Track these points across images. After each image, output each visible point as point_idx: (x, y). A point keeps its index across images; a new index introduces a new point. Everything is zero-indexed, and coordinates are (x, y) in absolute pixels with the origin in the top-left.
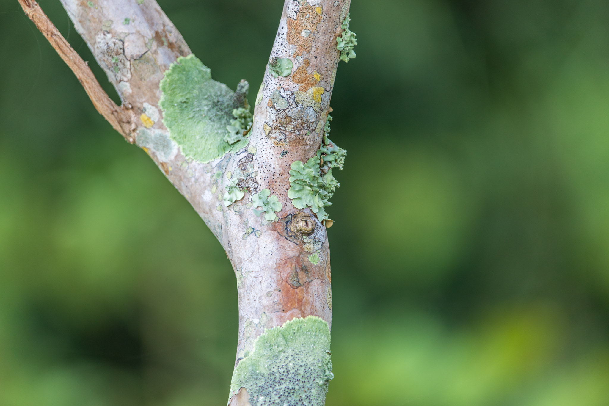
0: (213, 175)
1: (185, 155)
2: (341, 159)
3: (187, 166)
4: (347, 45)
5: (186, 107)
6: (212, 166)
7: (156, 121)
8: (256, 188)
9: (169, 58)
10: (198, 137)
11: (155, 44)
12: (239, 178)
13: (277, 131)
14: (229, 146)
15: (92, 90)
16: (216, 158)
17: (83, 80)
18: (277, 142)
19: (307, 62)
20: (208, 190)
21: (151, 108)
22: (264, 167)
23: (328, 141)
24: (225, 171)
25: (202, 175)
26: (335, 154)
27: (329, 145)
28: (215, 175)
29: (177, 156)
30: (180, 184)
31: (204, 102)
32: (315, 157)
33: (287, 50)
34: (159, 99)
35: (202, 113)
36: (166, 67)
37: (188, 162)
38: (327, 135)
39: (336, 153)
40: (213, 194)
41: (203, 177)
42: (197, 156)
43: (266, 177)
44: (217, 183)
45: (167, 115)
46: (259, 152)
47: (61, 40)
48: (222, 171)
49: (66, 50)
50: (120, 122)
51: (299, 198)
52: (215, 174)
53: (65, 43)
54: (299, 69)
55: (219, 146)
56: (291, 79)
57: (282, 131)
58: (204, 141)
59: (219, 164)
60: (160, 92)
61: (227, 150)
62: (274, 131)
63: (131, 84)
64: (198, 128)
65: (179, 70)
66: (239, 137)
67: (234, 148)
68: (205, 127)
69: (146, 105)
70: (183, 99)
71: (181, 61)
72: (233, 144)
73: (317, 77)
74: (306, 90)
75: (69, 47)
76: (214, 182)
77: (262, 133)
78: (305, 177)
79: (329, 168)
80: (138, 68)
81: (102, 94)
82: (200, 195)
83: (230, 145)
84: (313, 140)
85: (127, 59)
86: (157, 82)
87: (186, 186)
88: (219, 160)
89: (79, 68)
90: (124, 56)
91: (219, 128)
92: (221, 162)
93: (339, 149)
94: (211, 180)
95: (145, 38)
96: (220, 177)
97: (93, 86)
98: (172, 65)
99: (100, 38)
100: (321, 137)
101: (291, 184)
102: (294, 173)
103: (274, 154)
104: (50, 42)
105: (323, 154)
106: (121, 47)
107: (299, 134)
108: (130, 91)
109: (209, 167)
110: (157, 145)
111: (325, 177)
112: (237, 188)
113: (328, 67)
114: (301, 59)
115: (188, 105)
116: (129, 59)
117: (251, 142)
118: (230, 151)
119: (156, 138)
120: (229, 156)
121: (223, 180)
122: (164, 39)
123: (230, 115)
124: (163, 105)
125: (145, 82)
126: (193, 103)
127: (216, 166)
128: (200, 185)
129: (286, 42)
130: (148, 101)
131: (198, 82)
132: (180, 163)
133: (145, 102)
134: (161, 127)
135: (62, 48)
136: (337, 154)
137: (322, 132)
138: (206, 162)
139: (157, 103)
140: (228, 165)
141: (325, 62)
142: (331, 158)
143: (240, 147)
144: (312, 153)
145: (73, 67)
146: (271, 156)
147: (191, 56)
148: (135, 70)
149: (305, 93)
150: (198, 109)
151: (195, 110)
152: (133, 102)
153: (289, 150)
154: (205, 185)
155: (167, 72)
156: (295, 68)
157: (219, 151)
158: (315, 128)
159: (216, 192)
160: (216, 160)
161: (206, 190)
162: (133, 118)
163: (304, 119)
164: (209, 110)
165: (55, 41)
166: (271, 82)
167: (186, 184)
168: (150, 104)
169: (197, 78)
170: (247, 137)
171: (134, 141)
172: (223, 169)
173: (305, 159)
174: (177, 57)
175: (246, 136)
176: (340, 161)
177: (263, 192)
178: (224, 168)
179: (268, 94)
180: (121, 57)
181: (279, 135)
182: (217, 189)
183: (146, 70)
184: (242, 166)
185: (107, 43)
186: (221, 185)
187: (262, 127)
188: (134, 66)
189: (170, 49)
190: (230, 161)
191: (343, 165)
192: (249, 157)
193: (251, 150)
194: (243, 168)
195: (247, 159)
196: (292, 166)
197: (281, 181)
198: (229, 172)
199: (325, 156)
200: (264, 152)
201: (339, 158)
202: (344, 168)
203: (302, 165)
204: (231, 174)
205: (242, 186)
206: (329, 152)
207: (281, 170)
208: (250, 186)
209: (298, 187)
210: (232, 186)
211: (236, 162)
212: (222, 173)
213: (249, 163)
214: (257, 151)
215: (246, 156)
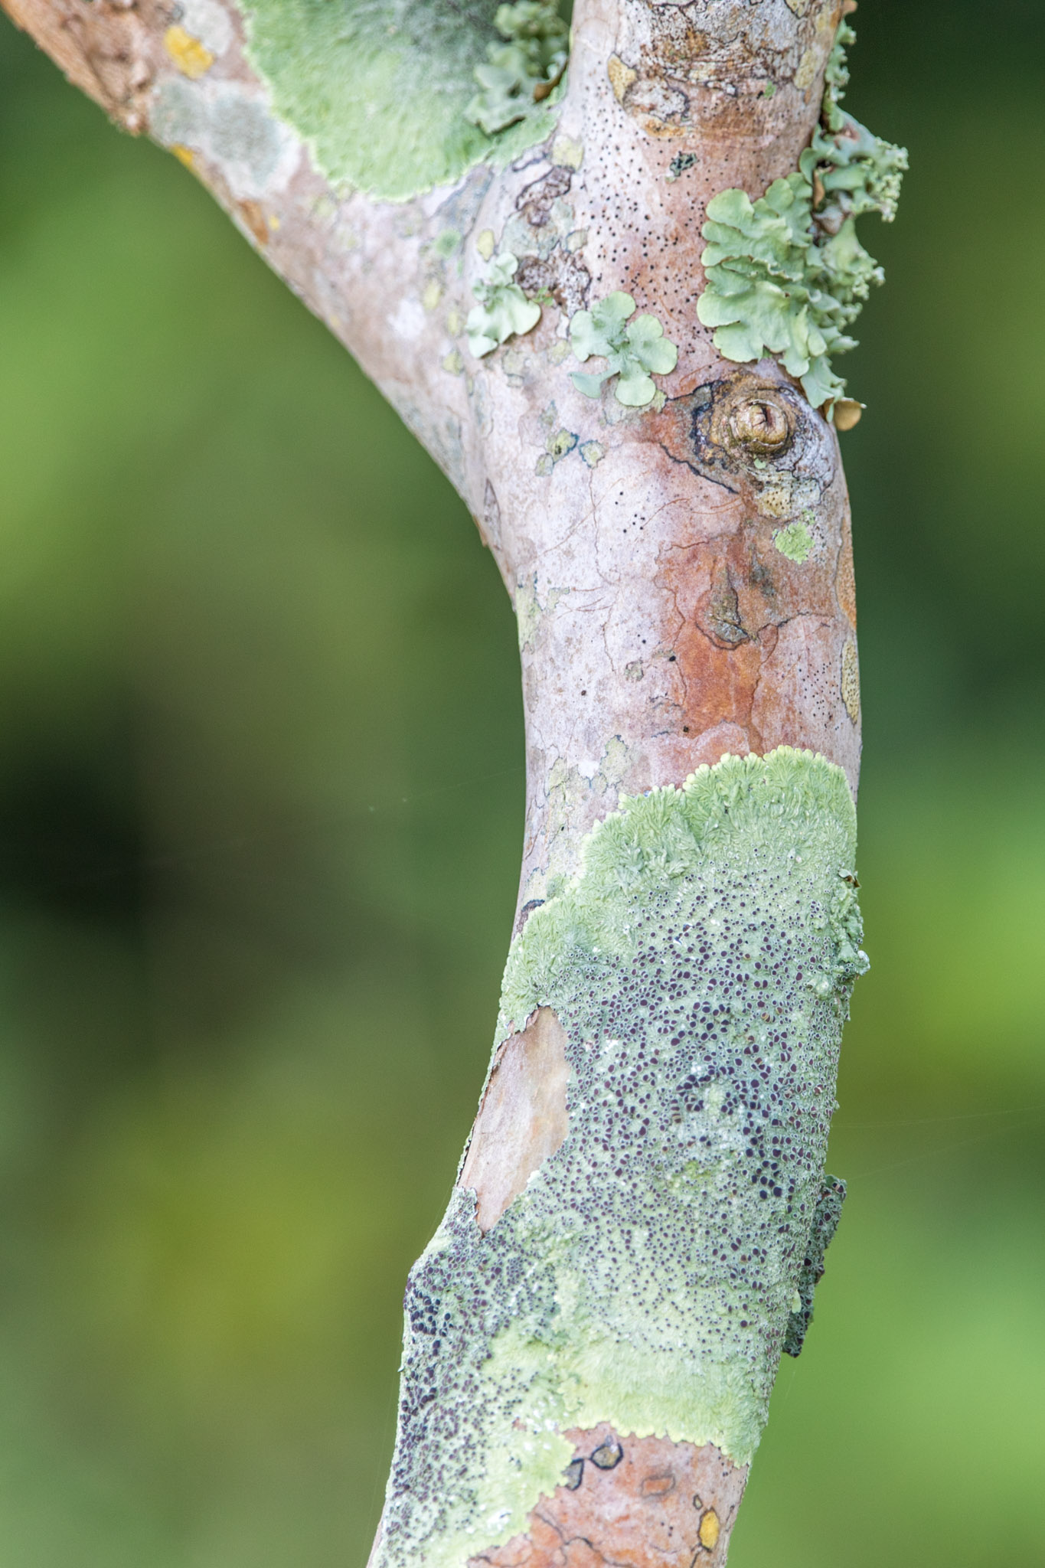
0: (429, 244)
1: (325, 173)
2: (888, 184)
3: (334, 214)
6: (423, 214)
7: (221, 52)
8: (584, 290)
10: (372, 109)
12: (521, 253)
13: (658, 85)
14: (485, 141)
16: (437, 184)
18: (657, 122)
20: (411, 297)
21: (202, 7)
22: (611, 212)
23: (840, 118)
24: (472, 230)
25: (390, 244)
26: (864, 165)
27: (842, 131)
28: (434, 244)
29: (300, 177)
30: (310, 277)
32: (795, 177)
35: (387, 20)
37: (337, 197)
38: (834, 96)
39: (870, 162)
40: (429, 312)
41: (392, 253)
42: (368, 175)
43: (620, 250)
44: (444, 273)
45: (261, 32)
46: (592, 161)
48: (460, 230)
50: (92, 55)
51: (739, 325)
52: (436, 242)
55: (450, 141)
57: (675, 85)
58: (393, 123)
59: (450, 205)
61: (479, 155)
62: (644, 85)
64: (372, 75)
66: (521, 108)
67: (501, 146)
68: (396, 71)
72: (497, 133)
76: (432, 270)
77: (603, 90)
78: (760, 248)
79: (846, 215)
82: (382, 318)
83: (488, 137)
84: (785, 113)
87: (333, 287)
88: (450, 191)
91: (449, 76)
92: (455, 198)
93: (881, 147)
94: (422, 264)
96: (453, 250)
100: (815, 105)
101: (708, 274)
102: (720, 235)
103: (646, 167)
105: (822, 164)
107: (736, 95)
109: (414, 216)
110: (224, 137)
111: (832, 246)
112: (514, 290)
117: (564, 123)
118: (487, 158)
119: (221, 112)
120: (486, 175)
121: (463, 262)
123: (487, 26)
127: (439, 211)
128: (380, 280)
132: (307, 202)
134: (239, 73)
136: (873, 165)
137: (819, 86)
138: (404, 198)
140: (481, 207)
142: (850, 179)
143: (523, 145)
144: (783, 161)
146: (635, 176)
150: (371, 7)
151: (359, 10)
153: (699, 153)
154: (398, 281)
157: (448, 159)
158: (794, 71)
159: (437, 305)
160: (437, 191)
161: (402, 298)
162: (140, 44)
163: (754, 39)
164: (410, 11)
167: (332, 279)
170: (549, 108)
171: (143, 126)
172: (462, 221)
173: (757, 184)
175: (546, 103)
176: (883, 190)
177: (609, 303)
178: (468, 219)
181: (665, 98)
182: (442, 293)
184: (531, 210)
186: (458, 281)
187: (602, 69)
190: (488, 195)
191: (896, 205)
192: (555, 177)
193: (565, 153)
194: (535, 220)
195: (549, 185)
196: (713, 210)
197: (671, 265)
198: (484, 231)
199: (831, 171)
200: (609, 160)
201: (879, 178)
202: (898, 213)
203: (746, 204)
204: (494, 240)
205: (531, 282)
206: (843, 158)
207: (673, 224)
208: (562, 281)
209: (733, 286)
210: (496, 282)
211: (511, 197)
212: (459, 237)
213: (557, 200)
214: (587, 156)
215: (545, 177)
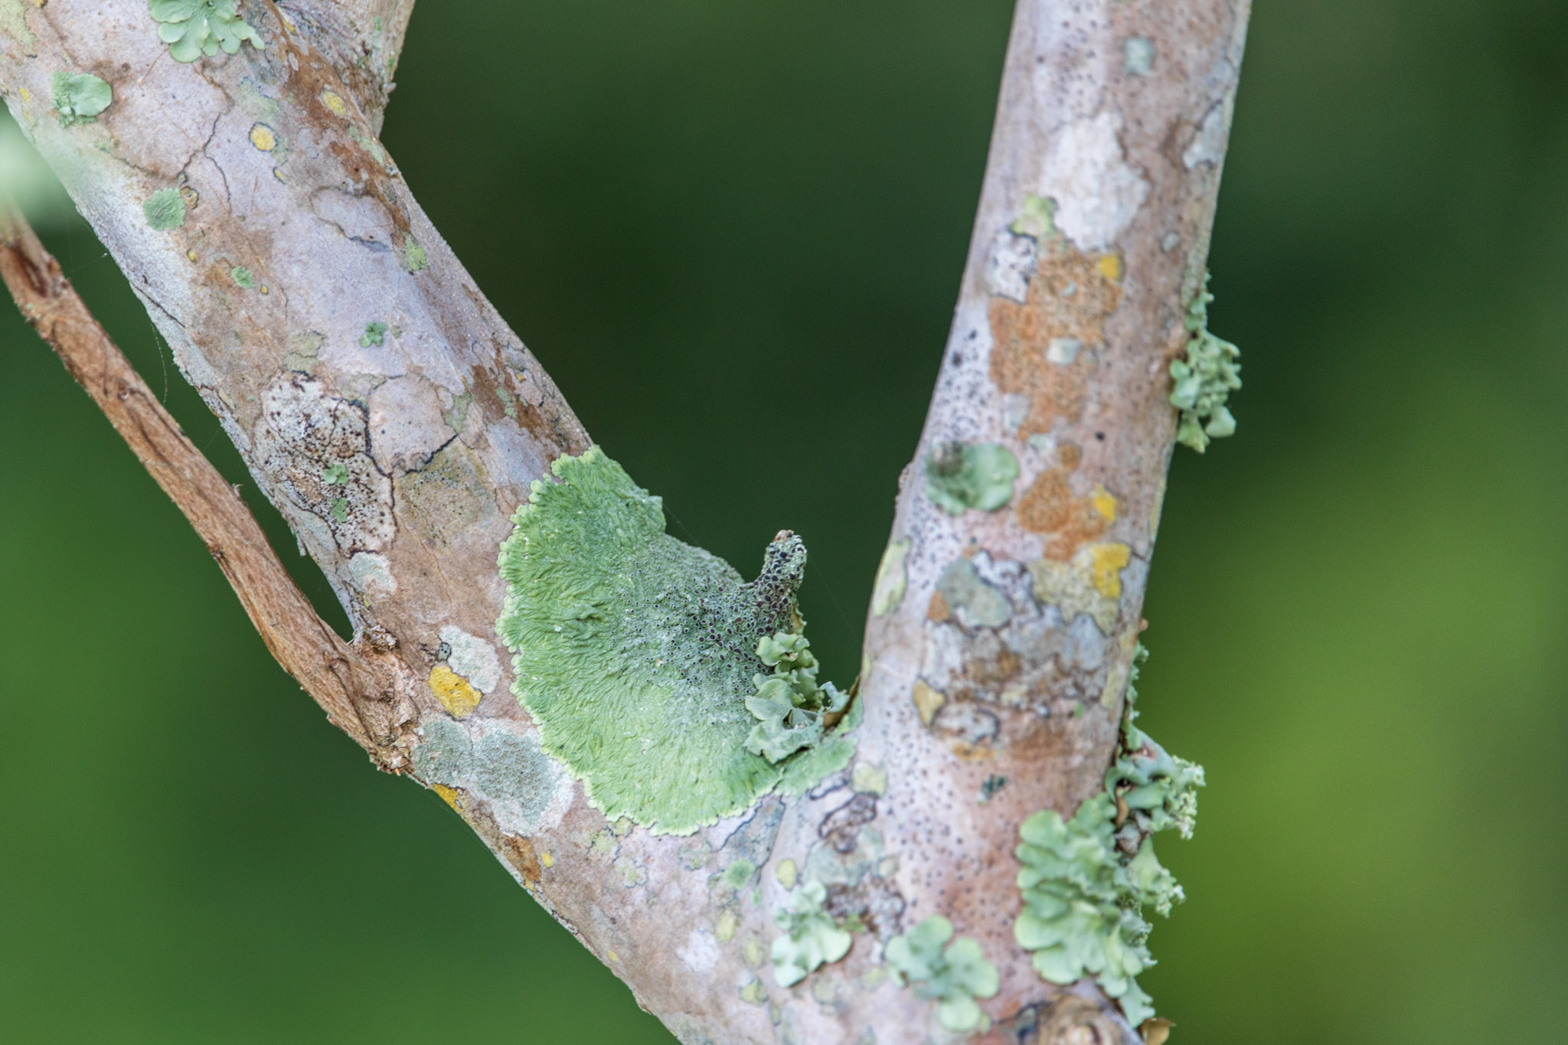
0: (718, 875)
1: (602, 808)
2: (1185, 801)
3: (614, 849)
4: (1208, 389)
5: (595, 635)
6: (710, 846)
7: (489, 690)
8: (898, 916)
9: (527, 461)
10: (647, 743)
11: (475, 412)
12: (829, 879)
13: (968, 708)
14: (771, 771)
15: (260, 586)
16: (723, 815)
17: (229, 552)
18: (967, 745)
19: (1071, 455)
20: (702, 929)
21: (468, 645)
22: (922, 837)
23: (1138, 737)
24: (768, 860)
25: (676, 877)
26: (1164, 783)
27: (1140, 751)
28: (725, 875)
29: (575, 812)
30: (587, 912)
31: (657, 616)
32: (1102, 797)
33: (995, 414)
34: (497, 610)
35: (653, 653)
36: (518, 495)
37: (615, 832)
38: (1133, 714)
39: (1168, 780)
40: (722, 944)
41: (680, 886)
42: (648, 809)
43: (934, 874)
44: (739, 903)
45: (529, 668)
46: (897, 787)
47: (151, 412)
48: (753, 860)
49: (171, 445)
50: (357, 697)
51: (1058, 946)
52: (726, 872)
53: (164, 421)
54: (1041, 481)
55: (732, 771)
56: (1012, 517)
57: (985, 707)
58: (671, 756)
59: (739, 835)
60: (499, 585)
61: (765, 784)
62: (953, 708)
63: (393, 560)
64: (644, 708)
65: (562, 502)
66: (800, 737)
67: (787, 775)
68: (669, 704)
69: (450, 633)
70: (584, 609)
71: (564, 469)
72: (782, 762)
73: (1105, 505)
74: (1067, 553)
75: (179, 434)
76: (725, 901)
77: (907, 715)
78: (1072, 869)
79: (1143, 835)
80: (419, 501)
81: (293, 599)
82: (670, 950)
83: (773, 766)
84: (1091, 733)
85: (380, 471)
86: (489, 548)
87: (613, 921)
88: (737, 822)
89: (215, 509)
90: (367, 460)
91: (721, 707)
92: (743, 828)
93: (1179, 765)
94: (712, 894)
95: (442, 393)
96: (747, 879)
97: (262, 573)
98: (537, 486)
99: (278, 398)
100: (1116, 725)
101: (1025, 895)
102: (1034, 857)
103: (957, 791)
104: (111, 417)
105: (1121, 783)
106: (360, 426)
107: (1048, 716)
108: (392, 586)
109: (700, 848)
110: (492, 776)
111: (1135, 864)
112: (822, 919)
113: (1144, 469)
114: (1048, 445)
115: (601, 625)
116: (387, 471)
117: (862, 749)
118: (774, 788)
119: (489, 750)
120: (776, 804)
121: (761, 891)
122: (502, 394)
123: (749, 659)
124: (512, 633)
125: (447, 551)
126: (619, 621)
127: (727, 840)
128: (667, 913)
129: (988, 387)
130: (456, 619)
131: (628, 546)
132: (584, 838)
133: (446, 621)
134: (508, 710)
135: (155, 439)
136: (1171, 783)
137: (1120, 705)
138: (689, 831)
139: (492, 623)
140: (776, 836)
141: (1133, 451)
142: (1149, 797)
143: (818, 771)
144: (1091, 781)
145: (194, 509)
146: (945, 799)
147: (593, 452)
148: (411, 508)
149: (1066, 568)
150: (638, 641)
151: (626, 644)
152: (401, 624)
153: (1010, 775)
154: (687, 913)
155: (523, 510)
156: (1028, 479)
157: (733, 790)
158: (1101, 691)
159: (733, 936)
160: (722, 823)
161: (692, 930)
162: (403, 683)
163: (1066, 660)
164: (675, 644)
165: (132, 414)
166: (937, 531)
167: (613, 914)
168: (464, 629)
169: (626, 530)
170: (843, 735)
171: (407, 767)
172: (754, 851)
173: (1068, 805)
174: (552, 458)
175: (837, 732)
176: (1181, 808)
177: (925, 928)
178: (761, 849)
179: (927, 577)
180: (360, 462)
181: (976, 721)
182: (737, 924)
183: (450, 508)
184: (835, 837)
185: (307, 417)
186: (756, 910)
187: (906, 695)
188: (403, 496)
189: (525, 430)
190: (784, 823)
191: (1193, 822)
192: (859, 803)
193: (866, 780)
194: (842, 846)
195: (854, 812)
196: (1025, 831)
197: (987, 887)
198: (783, 861)
199: (1130, 790)
200: (916, 785)
201: (1177, 797)
202: (1195, 830)
203: (1058, 824)
204: (796, 868)
205: (841, 909)
206: (1143, 777)
207: (987, 846)
208: (874, 907)
209: (1049, 907)
210: (803, 910)
211: (812, 825)
212: (752, 868)
213: (864, 827)
214: (891, 781)
215: (847, 804)
